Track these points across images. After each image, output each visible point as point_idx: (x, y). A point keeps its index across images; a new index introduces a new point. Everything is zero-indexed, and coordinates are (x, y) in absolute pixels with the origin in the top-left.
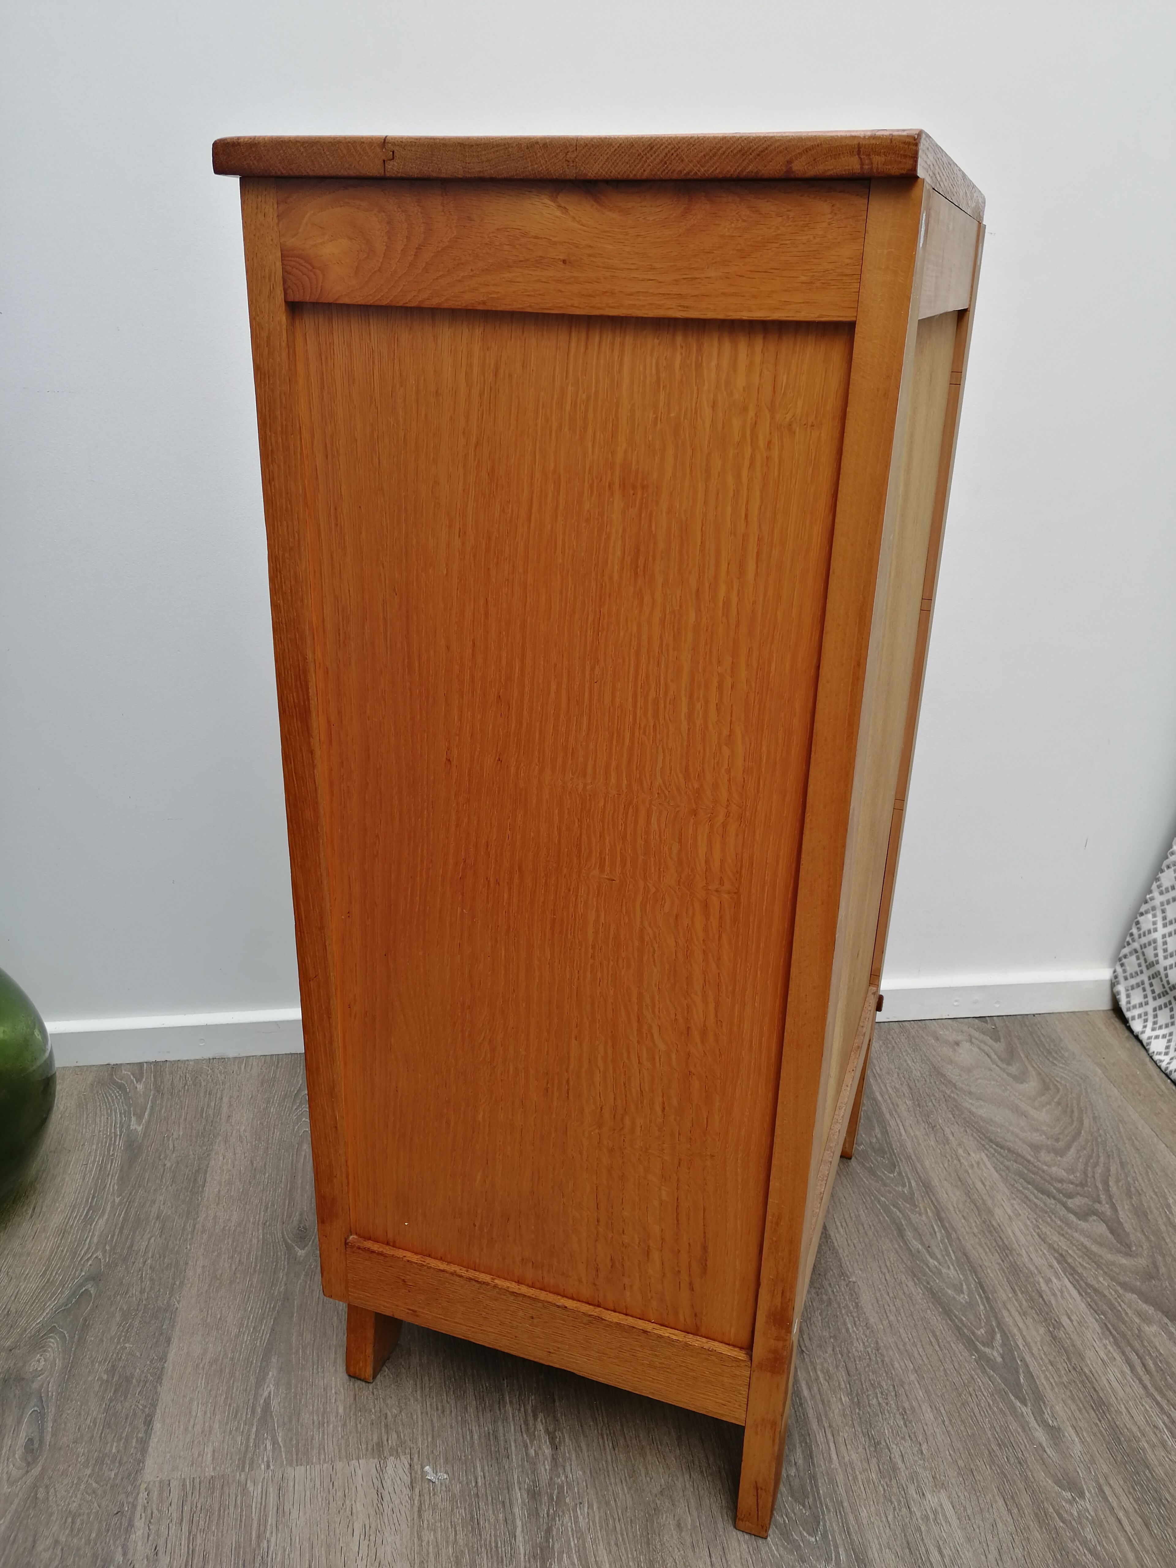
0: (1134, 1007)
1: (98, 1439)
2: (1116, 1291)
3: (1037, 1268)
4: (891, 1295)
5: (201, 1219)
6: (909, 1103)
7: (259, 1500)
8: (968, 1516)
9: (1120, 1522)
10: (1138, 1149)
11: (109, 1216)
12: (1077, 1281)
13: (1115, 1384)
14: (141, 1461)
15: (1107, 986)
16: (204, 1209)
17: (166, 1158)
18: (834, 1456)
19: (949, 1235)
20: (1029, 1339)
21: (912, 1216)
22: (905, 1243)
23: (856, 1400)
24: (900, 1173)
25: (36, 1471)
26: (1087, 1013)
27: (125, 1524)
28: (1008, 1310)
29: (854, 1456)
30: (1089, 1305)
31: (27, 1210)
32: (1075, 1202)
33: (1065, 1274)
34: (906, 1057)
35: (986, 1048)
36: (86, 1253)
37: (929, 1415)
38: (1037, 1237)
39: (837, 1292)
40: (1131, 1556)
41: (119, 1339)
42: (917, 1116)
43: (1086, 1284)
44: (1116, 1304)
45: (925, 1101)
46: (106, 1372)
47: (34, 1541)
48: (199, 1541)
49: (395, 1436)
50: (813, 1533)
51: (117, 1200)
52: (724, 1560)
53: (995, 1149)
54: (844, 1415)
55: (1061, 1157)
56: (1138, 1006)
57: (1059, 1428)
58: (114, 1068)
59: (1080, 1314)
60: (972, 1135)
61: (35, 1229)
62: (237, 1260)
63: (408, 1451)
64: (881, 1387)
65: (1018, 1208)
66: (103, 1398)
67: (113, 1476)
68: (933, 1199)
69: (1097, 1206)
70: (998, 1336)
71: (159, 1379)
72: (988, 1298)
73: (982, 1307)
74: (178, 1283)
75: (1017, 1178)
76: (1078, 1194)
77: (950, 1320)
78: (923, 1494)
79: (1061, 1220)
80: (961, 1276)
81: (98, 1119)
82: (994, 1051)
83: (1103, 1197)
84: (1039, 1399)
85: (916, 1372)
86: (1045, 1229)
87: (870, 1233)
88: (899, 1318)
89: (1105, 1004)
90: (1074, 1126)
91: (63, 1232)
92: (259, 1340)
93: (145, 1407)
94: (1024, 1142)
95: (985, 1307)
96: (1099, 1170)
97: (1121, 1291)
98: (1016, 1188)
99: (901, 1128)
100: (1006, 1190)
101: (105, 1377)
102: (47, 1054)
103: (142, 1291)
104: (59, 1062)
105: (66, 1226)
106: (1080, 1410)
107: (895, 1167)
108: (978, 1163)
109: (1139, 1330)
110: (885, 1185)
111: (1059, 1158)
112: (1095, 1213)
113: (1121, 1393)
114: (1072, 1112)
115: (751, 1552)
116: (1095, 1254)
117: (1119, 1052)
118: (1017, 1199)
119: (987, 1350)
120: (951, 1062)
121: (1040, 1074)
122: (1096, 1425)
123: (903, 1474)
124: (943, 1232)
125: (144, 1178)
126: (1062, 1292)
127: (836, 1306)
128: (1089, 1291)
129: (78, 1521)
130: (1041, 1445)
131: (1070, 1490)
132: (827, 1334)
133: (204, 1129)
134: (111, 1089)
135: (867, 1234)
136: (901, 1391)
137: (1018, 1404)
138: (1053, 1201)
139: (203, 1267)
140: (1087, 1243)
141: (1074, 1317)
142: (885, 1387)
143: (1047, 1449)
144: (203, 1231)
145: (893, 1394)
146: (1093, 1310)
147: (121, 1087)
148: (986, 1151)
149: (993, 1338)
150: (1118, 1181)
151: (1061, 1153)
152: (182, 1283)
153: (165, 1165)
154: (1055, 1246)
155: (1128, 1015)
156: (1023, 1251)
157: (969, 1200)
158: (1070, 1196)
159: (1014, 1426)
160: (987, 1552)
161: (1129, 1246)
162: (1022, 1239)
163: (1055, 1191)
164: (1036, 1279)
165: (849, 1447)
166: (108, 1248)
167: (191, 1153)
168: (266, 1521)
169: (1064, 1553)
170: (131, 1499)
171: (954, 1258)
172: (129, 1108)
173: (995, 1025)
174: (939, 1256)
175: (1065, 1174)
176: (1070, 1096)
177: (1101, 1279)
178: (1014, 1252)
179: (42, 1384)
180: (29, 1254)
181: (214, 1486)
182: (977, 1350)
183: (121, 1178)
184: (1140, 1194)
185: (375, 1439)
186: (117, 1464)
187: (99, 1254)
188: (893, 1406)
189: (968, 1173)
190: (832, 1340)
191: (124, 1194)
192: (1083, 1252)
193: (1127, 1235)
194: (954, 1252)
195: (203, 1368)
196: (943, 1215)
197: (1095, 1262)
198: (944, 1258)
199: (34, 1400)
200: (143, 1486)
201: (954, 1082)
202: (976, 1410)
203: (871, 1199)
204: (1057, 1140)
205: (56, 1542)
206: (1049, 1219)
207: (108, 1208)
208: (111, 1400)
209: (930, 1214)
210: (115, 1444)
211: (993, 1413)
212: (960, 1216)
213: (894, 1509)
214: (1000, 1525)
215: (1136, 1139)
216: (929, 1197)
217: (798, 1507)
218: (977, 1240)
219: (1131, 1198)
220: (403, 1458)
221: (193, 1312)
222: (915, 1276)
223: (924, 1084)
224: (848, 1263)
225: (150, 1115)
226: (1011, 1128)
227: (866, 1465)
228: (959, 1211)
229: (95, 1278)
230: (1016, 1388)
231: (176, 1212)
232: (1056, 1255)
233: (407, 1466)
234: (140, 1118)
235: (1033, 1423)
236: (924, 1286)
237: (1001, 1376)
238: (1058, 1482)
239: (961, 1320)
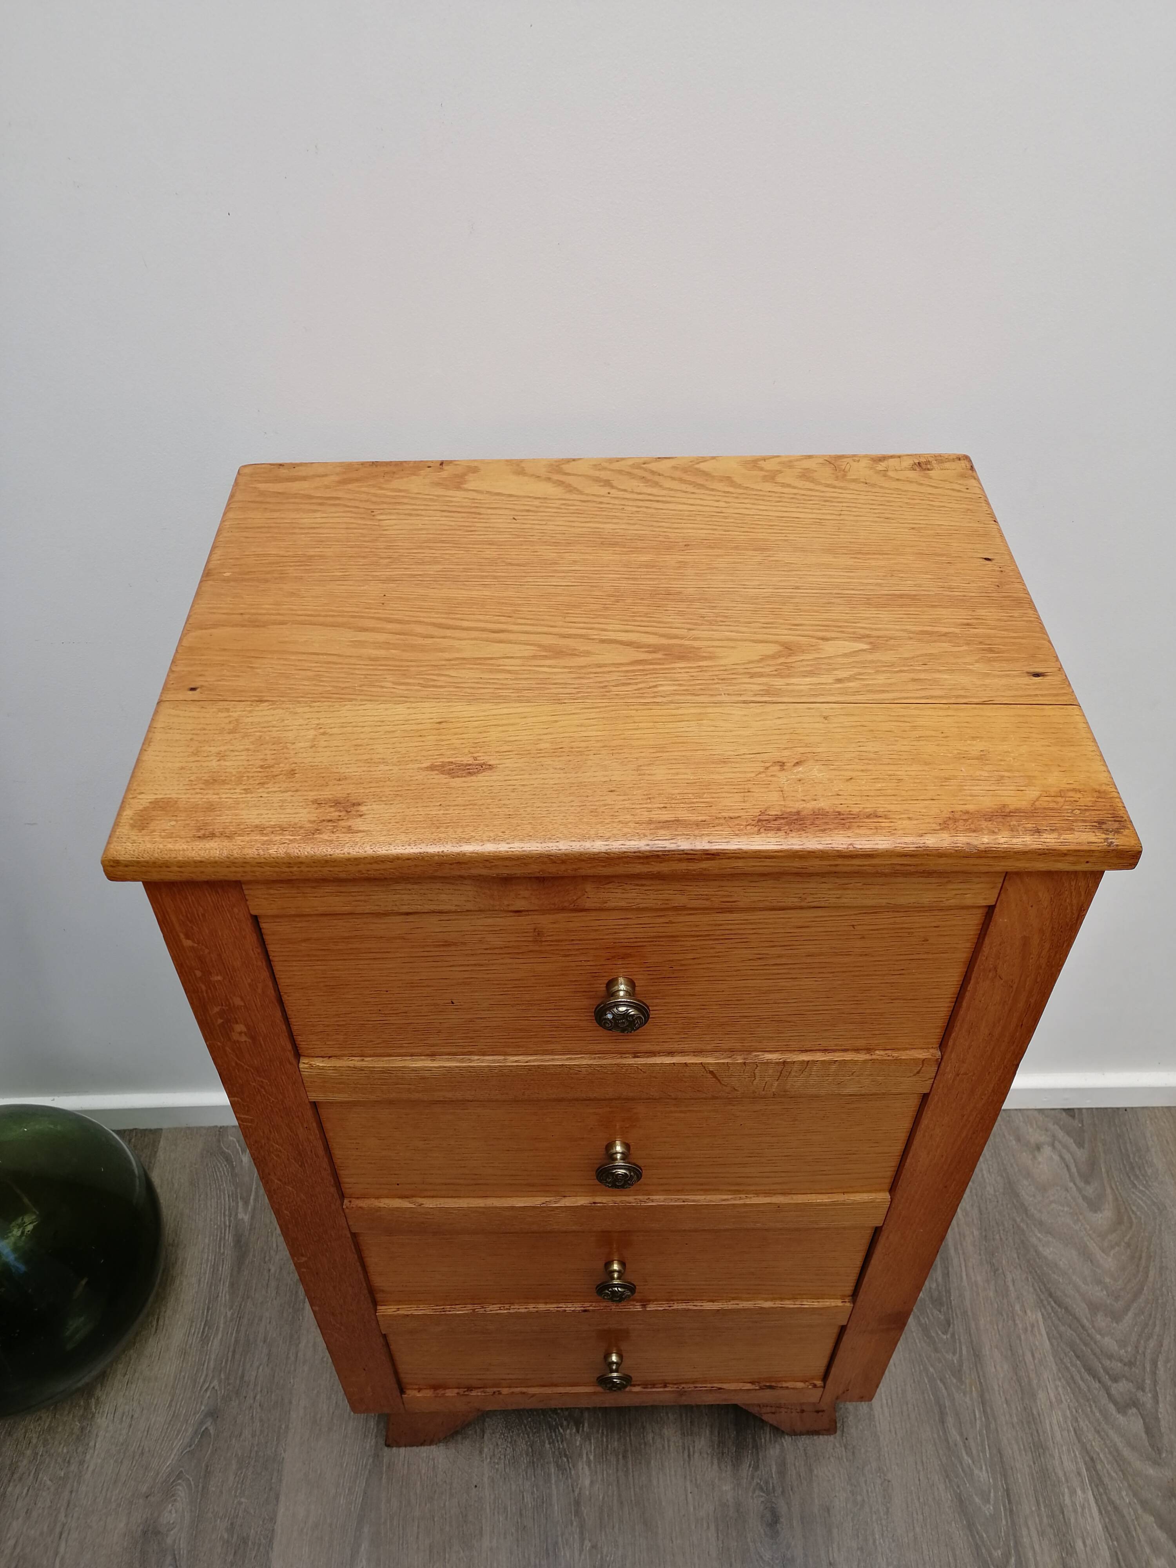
2: (1135, 1511)
3: (1065, 1474)
4: (921, 1500)
5: (302, 1346)
11: (223, 1334)
12: (1101, 1495)
16: (305, 1332)
19: (988, 1425)
21: (956, 1396)
22: (945, 1433)
24: (952, 1335)
28: (1030, 1528)
30: (1106, 1527)
33: (1091, 1485)
35: (1070, 1159)
38: (1073, 1432)
39: (871, 1492)
41: (235, 1493)
42: (983, 1254)
43: (1109, 1499)
44: (1132, 1527)
45: (995, 1234)
46: (227, 1530)
51: (229, 1313)
53: (1052, 1307)
55: (1117, 1323)
59: (1095, 1538)
60: (1034, 1285)
61: (159, 1347)
65: (1062, 1392)
66: (225, 1561)
68: (981, 1373)
69: (1139, 1394)
71: (270, 1543)
72: (1011, 1512)
73: (1004, 1522)
74: (283, 1427)
75: (1068, 1350)
76: (1124, 1376)
77: (972, 1536)
79: (1100, 1411)
80: (990, 1480)
82: (1075, 1161)
83: (1148, 1382)
86: (1083, 1424)
87: (913, 1415)
88: (925, 1531)
90: (1138, 1280)
91: (183, 1354)
92: (353, 1505)
94: (1085, 1299)
95: (1007, 1522)
96: (1152, 1344)
97: (1140, 1511)
98: (1063, 1363)
99: (964, 1270)
100: (1056, 1366)
101: (226, 1536)
103: (253, 1435)
105: (186, 1345)
107: (949, 1326)
108: (1033, 1326)
110: (935, 1350)
111: (1115, 1325)
112: (1135, 1403)
114: (1140, 1258)
116: (1122, 1460)
118: (1062, 1380)
120: (1028, 1175)
121: (1117, 1199)
124: (983, 1419)
125: (252, 1287)
126: (1083, 1508)
127: (868, 1510)
128: (1109, 1508)
132: (855, 1545)
138: (1097, 1385)
139: (305, 1408)
140: (1119, 1444)
141: (1089, 1542)
146: (1109, 1534)
148: (1043, 1310)
149: (1008, 1562)
150: (1167, 1361)
151: (1117, 1317)
152: (287, 1427)
154: (1090, 1446)
156: (1057, 1451)
157: (1013, 1377)
158: (1116, 1379)
161: (1159, 1451)
162: (1058, 1434)
163: (1102, 1371)
166: (222, 1376)
171: (985, 1455)
174: (975, 1452)
175: (1116, 1348)
176: (1141, 1235)
177: (1124, 1493)
178: (1047, 1452)
179: (175, 1540)
180: (156, 1379)
183: (232, 1285)
187: (215, 1383)
189: (1020, 1340)
192: (1113, 1456)
193: (1161, 1435)
194: (989, 1448)
195: (307, 1533)
196: (987, 1396)
197: (1120, 1471)
198: (979, 1455)
199: (168, 1558)
201: (1027, 1205)
203: (919, 1368)
204: (1117, 1298)
206: (1089, 1410)
207: (222, 1325)
209: (974, 1394)
212: (1003, 1399)
216: (977, 1370)
218: (1014, 1433)
221: (298, 1465)
222: (947, 1476)
223: (998, 1209)
224: (886, 1455)
226: (1074, 1278)
228: (1003, 1392)
229: (213, 1414)
232: (1087, 1459)
236: (954, 1490)
239: (981, 1537)
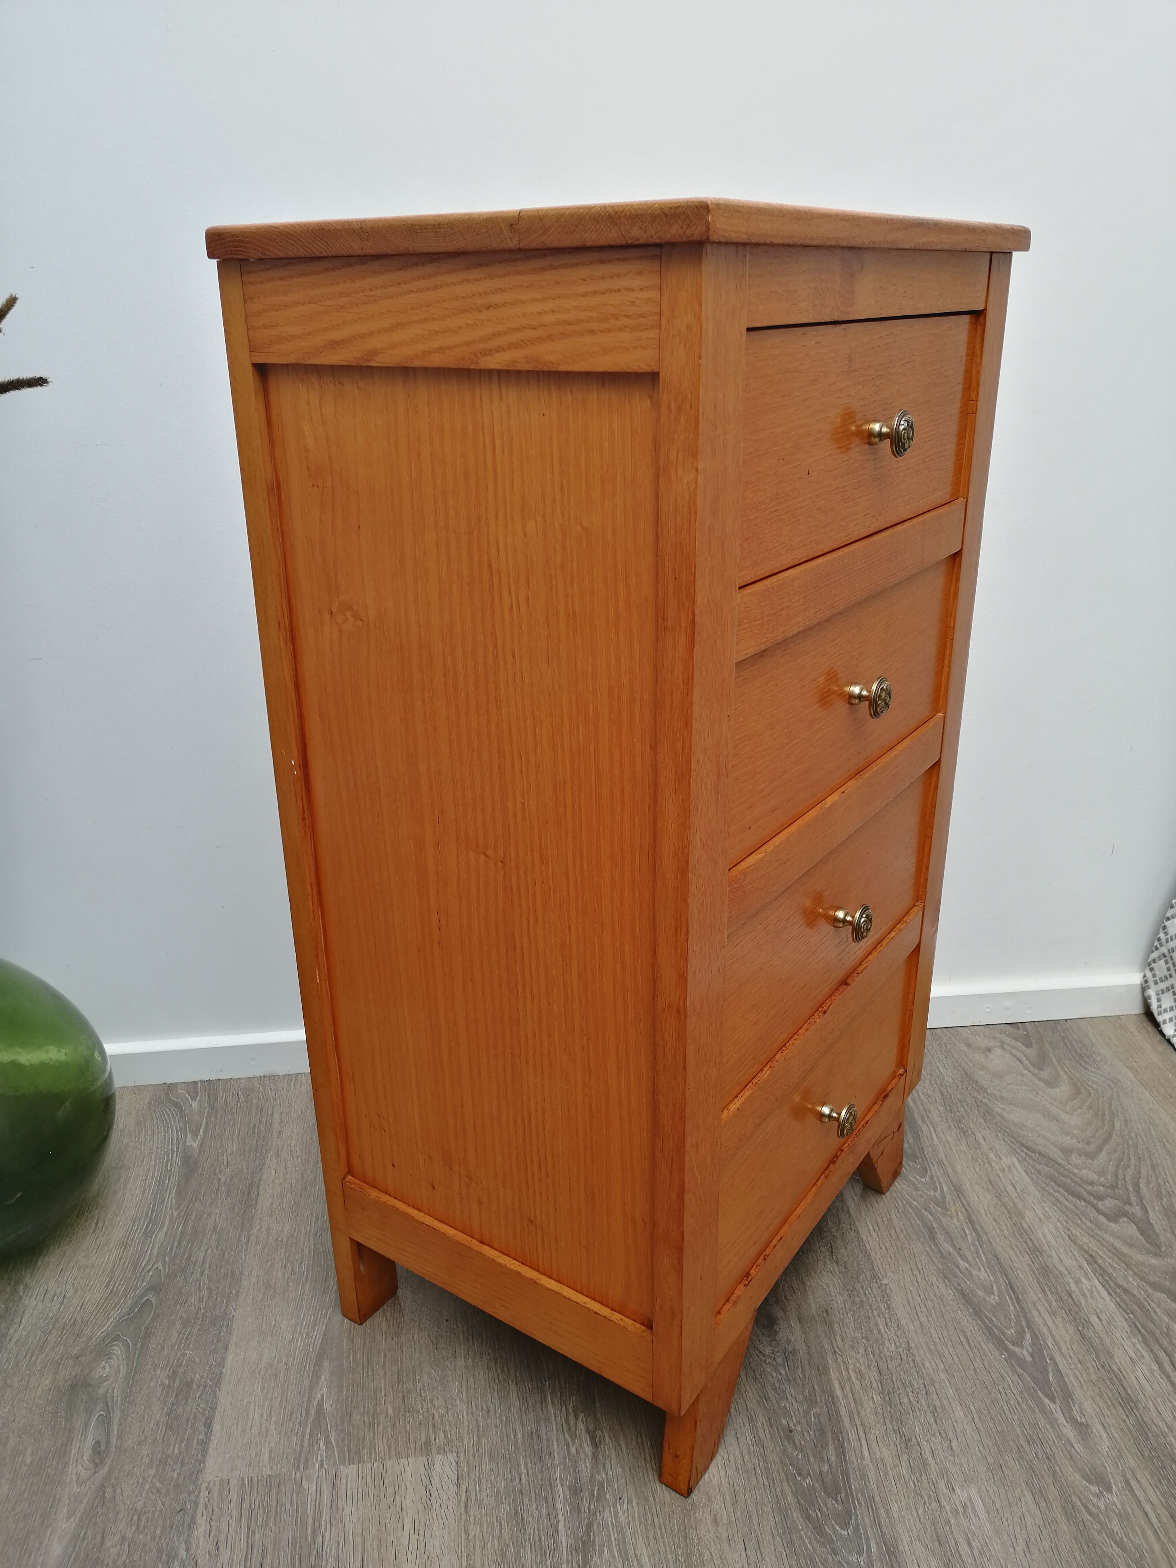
0: (1165, 1011)
1: (161, 1441)
2: (1145, 1291)
3: (1066, 1269)
4: (922, 1296)
5: (255, 1231)
6: (941, 1108)
7: (314, 1497)
8: (997, 1509)
9: (1146, 1514)
10: (1170, 1152)
11: (168, 1229)
12: (1107, 1281)
13: (1143, 1381)
14: (202, 1462)
15: (1138, 990)
16: (258, 1221)
17: (220, 1172)
18: (866, 1453)
19: (980, 1239)
20: (1058, 1339)
21: (943, 1220)
22: (937, 1246)
23: (887, 1398)
24: (931, 1178)
25: (104, 1471)
26: (1119, 1017)
27: (187, 1519)
28: (1038, 1310)
29: (886, 1453)
30: (1119, 1304)
31: (90, 1224)
32: (1107, 1204)
33: (1095, 1275)
34: (938, 1064)
35: (1018, 1054)
36: (146, 1265)
37: (959, 1413)
38: (1067, 1238)
39: (869, 1294)
40: (1157, 1548)
41: (179, 1346)
42: (949, 1121)
43: (1116, 1284)
44: (1146, 1303)
45: (957, 1107)
46: (168, 1377)
47: (103, 1538)
48: (257, 1536)
49: (442, 1435)
50: (845, 1526)
51: (175, 1214)
52: (759, 1554)
53: (1026, 1153)
54: (876, 1414)
55: (1092, 1160)
56: (1168, 1010)
57: (1087, 1425)
58: (170, 1088)
59: (1110, 1313)
60: (1004, 1139)
61: (98, 1242)
62: (290, 1270)
63: (454, 1449)
64: (912, 1385)
65: (1048, 1211)
66: (166, 1402)
67: (175, 1476)
68: (965, 1202)
69: (1127, 1207)
70: (1028, 1336)
71: (218, 1384)
72: (1018, 1299)
73: (1012, 1308)
74: (234, 1292)
75: (1048, 1181)
76: (1108, 1196)
77: (980, 1320)
78: (953, 1489)
79: (1091, 1222)
80: (991, 1278)
81: (155, 1137)
82: (1025, 1056)
83: (1133, 1199)
84: (1068, 1395)
85: (947, 1370)
86: (1076, 1231)
87: (902, 1236)
88: (931, 1319)
89: (1136, 1009)
90: (1105, 1130)
91: (124, 1245)
92: (311, 1346)
93: (205, 1410)
94: (1055, 1146)
95: (1015, 1307)
96: (1130, 1172)
97: (1150, 1291)
98: (1046, 1190)
99: (933, 1133)
100: (1037, 1193)
101: (167, 1382)
102: (107, 1075)
103: (200, 1300)
104: (118, 1082)
105: (128, 1239)
106: (1108, 1407)
107: (927, 1172)
108: (1009, 1167)
109: (1168, 1328)
110: (917, 1189)
111: (1090, 1161)
112: (1125, 1214)
113: (1149, 1389)
114: (1104, 1115)
115: (785, 1545)
116: (1124, 1254)
117: (1151, 1056)
118: (1048, 1202)
119: (1017, 1350)
120: (983, 1068)
121: (1072, 1079)
122: (1124, 1421)
123: (933, 1470)
124: (974, 1234)
125: (200, 1193)
126: (1091, 1292)
127: (868, 1308)
128: (1118, 1291)
129: (144, 1519)
130: (1069, 1441)
131: (1097, 1484)
132: (858, 1335)
133: (257, 1144)
134: (168, 1108)
135: (899, 1238)
136: (932, 1389)
137: (1047, 1401)
138: (1083, 1204)
139: (258, 1276)
140: (1117, 1244)
141: (1103, 1317)
142: (916, 1386)
143: (1075, 1445)
144: (257, 1243)
145: (924, 1392)
146: (1122, 1309)
147: (177, 1105)
148: (1017, 1155)
149: (1023, 1337)
150: (1148, 1183)
151: (1092, 1156)
152: (238, 1292)
153: (220, 1180)
154: (1085, 1247)
155: (1159, 1019)
156: (1054, 1252)
157: (1000, 1203)
158: (1101, 1198)
159: (1042, 1422)
160: (1015, 1544)
161: (1159, 1247)
162: (1053, 1242)
163: (1085, 1193)
164: (1066, 1280)
165: (880, 1444)
166: (167, 1259)
167: (245, 1167)
168: (321, 1517)
169: (1090, 1545)
170: (193, 1498)
171: (984, 1260)
172: (185, 1126)
173: (1027, 1031)
174: (970, 1258)
175: (1096, 1177)
176: (1102, 1100)
177: (1131, 1279)
178: (1044, 1254)
179: (108, 1390)
180: (93, 1266)
181: (271, 1484)
182: (1007, 1349)
183: (178, 1193)
184: (1170, 1195)
185: (423, 1438)
186: (179, 1465)
187: (159, 1265)
188: (924, 1404)
189: (1000, 1177)
190: (864, 1341)
191: (181, 1208)
192: (1113, 1253)
193: (1157, 1235)
194: (985, 1254)
195: (259, 1373)
196: (974, 1218)
197: (1125, 1263)
198: (975, 1260)
199: (100, 1405)
200: (204, 1486)
201: (985, 1087)
202: (1006, 1408)
203: (903, 1203)
204: (1088, 1143)
205: (124, 1538)
206: (1079, 1221)
207: (167, 1222)
208: (173, 1404)
209: (961, 1217)
210: (177, 1446)
211: (1022, 1410)
212: (991, 1218)
213: (925, 1503)
214: (1028, 1518)
215: (1168, 1141)
216: (960, 1200)
217: (830, 1502)
218: (1008, 1242)
219: (1162, 1199)
220: (450, 1456)
221: (249, 1320)
222: (946, 1277)
223: (956, 1090)
224: (880, 1266)
225: (206, 1131)
226: (1042, 1132)
227: (897, 1461)
228: (990, 1214)
229: (156, 1288)
230: (1045, 1386)
231: (231, 1224)
232: (1086, 1256)
233: (454, 1464)
234: (195, 1134)
235: (1061, 1419)
236: (954, 1287)
237: (1030, 1375)
238: (1086, 1477)
239: (991, 1321)
